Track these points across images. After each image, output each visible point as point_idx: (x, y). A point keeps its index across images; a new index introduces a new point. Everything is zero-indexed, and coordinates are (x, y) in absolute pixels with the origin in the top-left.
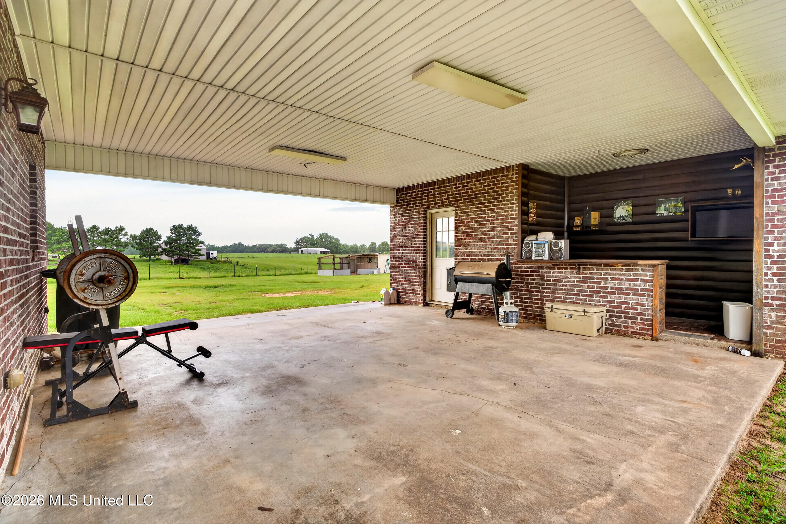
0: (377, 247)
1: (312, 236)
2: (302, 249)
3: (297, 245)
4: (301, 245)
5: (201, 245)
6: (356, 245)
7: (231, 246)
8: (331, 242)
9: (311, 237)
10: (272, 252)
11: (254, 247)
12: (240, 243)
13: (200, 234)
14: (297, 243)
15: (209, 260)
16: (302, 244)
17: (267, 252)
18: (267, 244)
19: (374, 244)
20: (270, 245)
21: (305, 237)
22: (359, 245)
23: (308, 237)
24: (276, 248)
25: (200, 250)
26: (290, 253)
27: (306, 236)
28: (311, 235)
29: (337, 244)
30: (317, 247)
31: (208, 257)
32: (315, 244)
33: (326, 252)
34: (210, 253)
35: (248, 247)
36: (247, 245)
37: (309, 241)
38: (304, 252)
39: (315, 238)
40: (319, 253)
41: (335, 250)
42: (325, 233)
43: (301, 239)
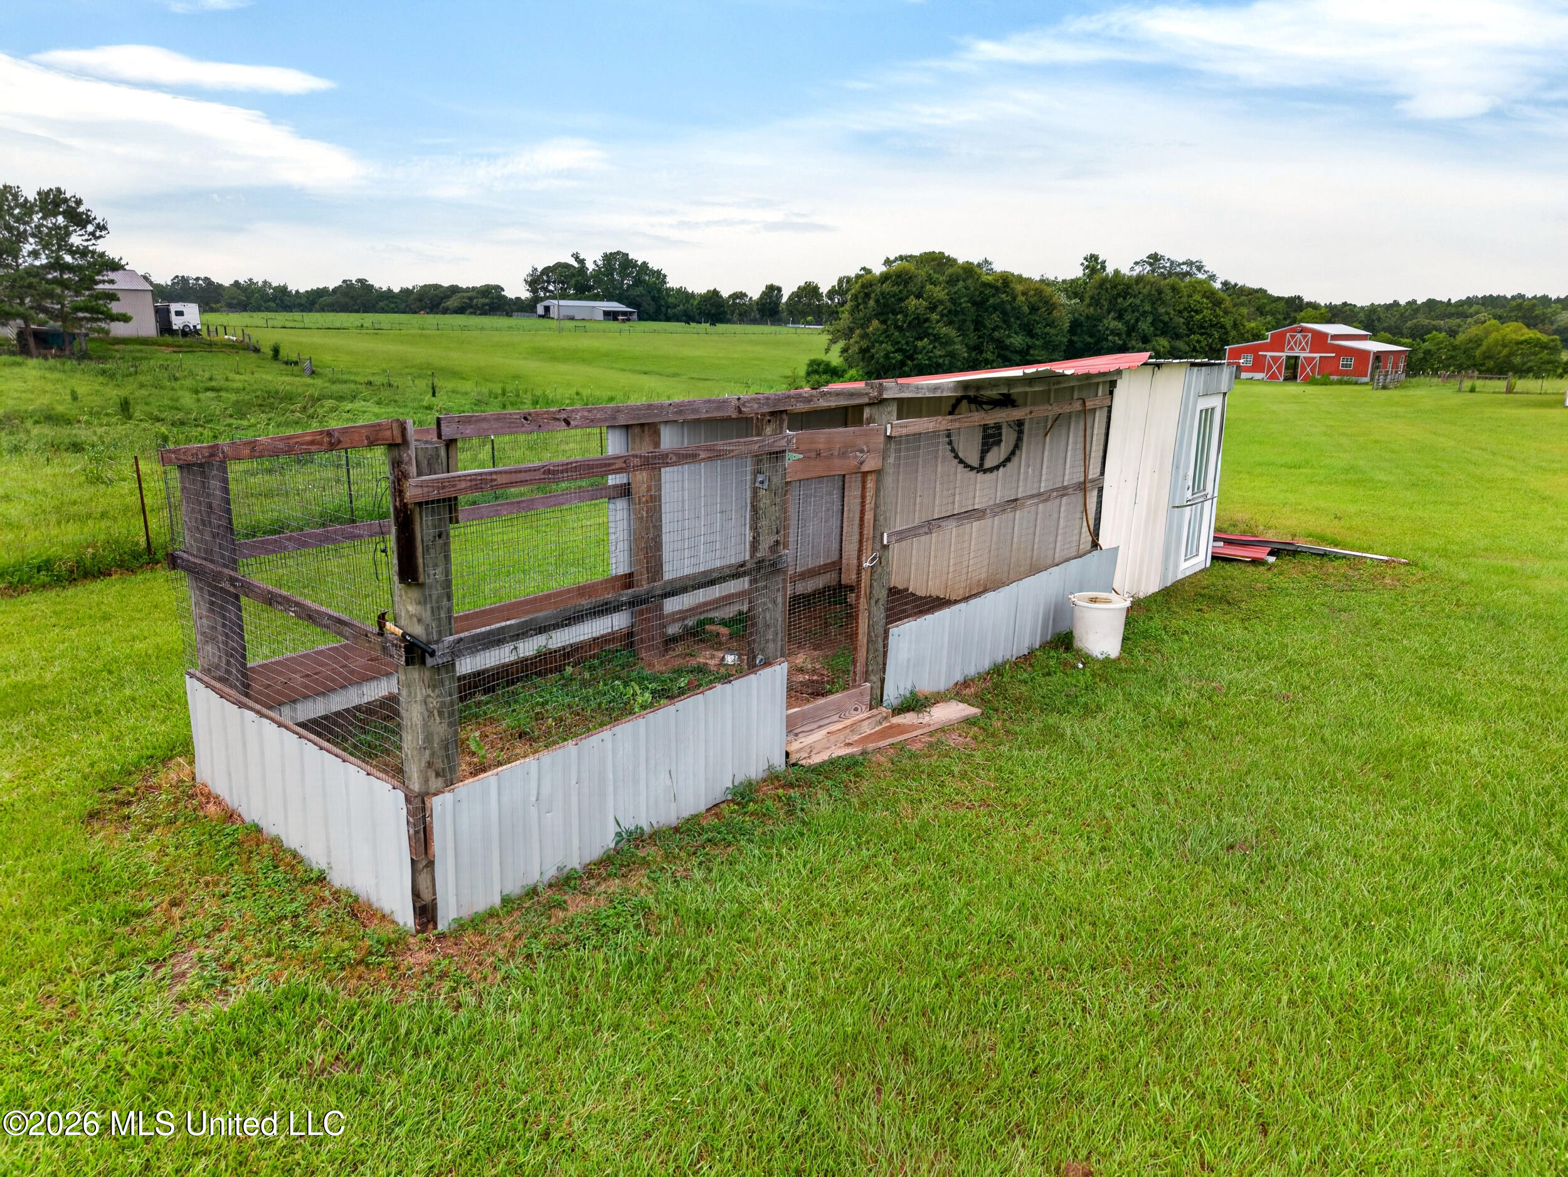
0: (784, 299)
1: (582, 262)
2: (546, 303)
3: (534, 291)
4: (546, 290)
5: (111, 275)
6: (715, 293)
7: (335, 290)
8: (638, 282)
9: (576, 265)
10: (461, 310)
11: (406, 292)
12: (361, 281)
13: (102, 227)
14: (535, 282)
15: (168, 339)
16: (551, 288)
17: (445, 311)
18: (446, 284)
19: (772, 291)
20: (454, 290)
21: (559, 265)
22: (725, 294)
23: (567, 266)
24: (471, 299)
25: (112, 297)
26: (509, 314)
27: (563, 261)
28: (576, 257)
29: (659, 290)
30: (596, 298)
31: (165, 326)
32: (590, 288)
33: (624, 313)
34: (168, 311)
35: (389, 295)
36: (385, 289)
37: (573, 275)
38: (554, 313)
39: (590, 266)
40: (601, 317)
41: (651, 309)
42: (618, 253)
43: (546, 270)
